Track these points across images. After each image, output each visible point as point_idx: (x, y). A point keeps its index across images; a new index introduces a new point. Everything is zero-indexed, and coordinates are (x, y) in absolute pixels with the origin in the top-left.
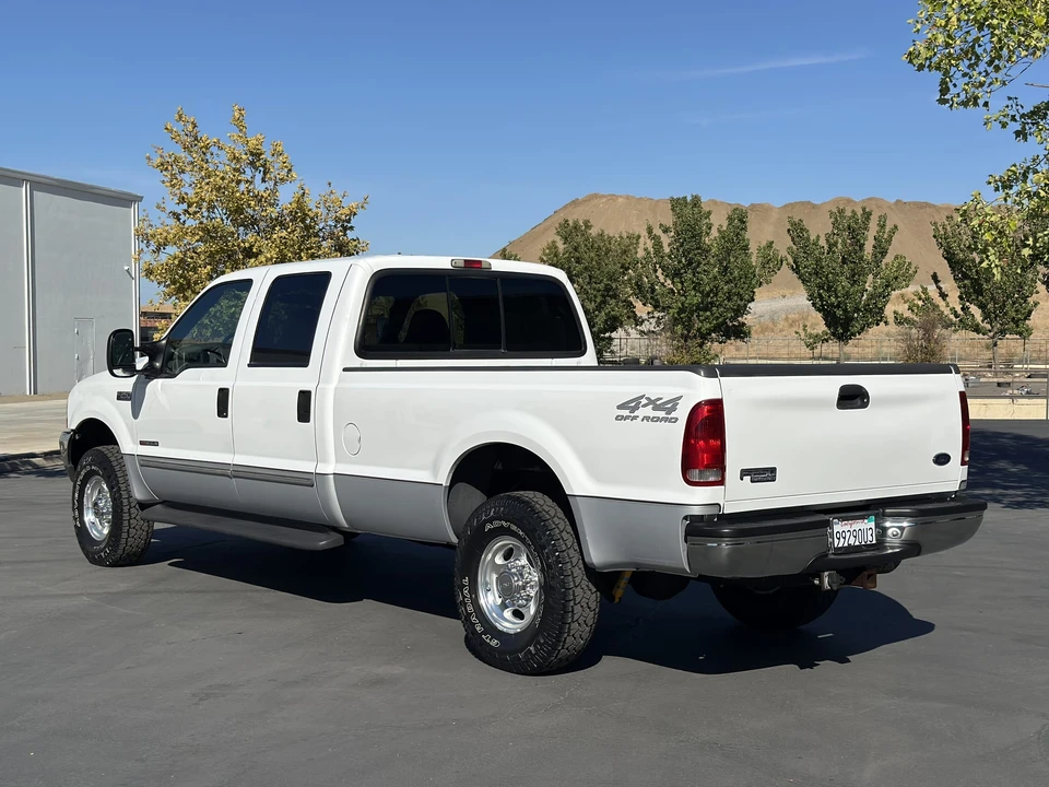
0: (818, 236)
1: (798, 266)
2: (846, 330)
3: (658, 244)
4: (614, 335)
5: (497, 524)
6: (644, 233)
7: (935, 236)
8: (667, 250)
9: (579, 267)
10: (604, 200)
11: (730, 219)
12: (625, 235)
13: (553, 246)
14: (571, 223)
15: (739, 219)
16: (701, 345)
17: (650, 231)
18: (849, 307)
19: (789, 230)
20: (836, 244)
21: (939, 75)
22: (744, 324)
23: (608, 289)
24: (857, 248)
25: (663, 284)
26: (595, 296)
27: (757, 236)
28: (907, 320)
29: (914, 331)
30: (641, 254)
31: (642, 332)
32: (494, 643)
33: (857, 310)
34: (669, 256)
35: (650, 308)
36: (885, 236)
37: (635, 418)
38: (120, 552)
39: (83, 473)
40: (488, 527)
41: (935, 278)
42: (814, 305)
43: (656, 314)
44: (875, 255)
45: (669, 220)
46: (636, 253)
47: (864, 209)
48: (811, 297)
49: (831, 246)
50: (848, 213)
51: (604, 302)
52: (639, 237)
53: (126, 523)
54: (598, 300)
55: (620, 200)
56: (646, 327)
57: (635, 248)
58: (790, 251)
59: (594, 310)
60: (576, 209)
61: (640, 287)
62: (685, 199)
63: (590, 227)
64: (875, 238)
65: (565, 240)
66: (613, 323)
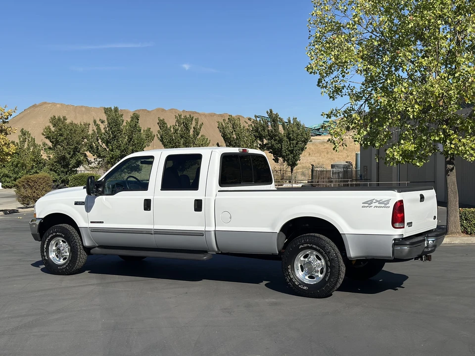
0: (171, 127)
1: (162, 139)
3: (99, 128)
4: (78, 169)
5: (305, 245)
6: (92, 123)
7: (218, 127)
8: (103, 131)
9: (62, 138)
10: (50, 105)
11: (132, 117)
12: (83, 124)
13: (48, 128)
14: (57, 117)
15: (136, 117)
17: (95, 122)
19: (158, 123)
20: (178, 129)
23: (76, 148)
24: (187, 132)
25: (101, 146)
26: (70, 152)
27: (143, 125)
30: (90, 132)
31: (91, 168)
32: (305, 288)
34: (104, 134)
35: (95, 156)
36: (198, 127)
37: (371, 207)
38: (74, 268)
39: (50, 236)
40: (301, 246)
41: (218, 144)
43: (98, 160)
44: (194, 136)
45: (104, 118)
46: (88, 132)
47: (190, 116)
49: (176, 130)
50: (183, 117)
51: (74, 154)
52: (89, 124)
53: (79, 256)
54: (72, 153)
55: (58, 105)
56: (93, 165)
57: (87, 130)
58: (159, 132)
59: (71, 157)
60: (36, 109)
61: (92, 147)
62: (111, 108)
63: (66, 120)
64: (194, 128)
65: (54, 126)
66: (79, 164)
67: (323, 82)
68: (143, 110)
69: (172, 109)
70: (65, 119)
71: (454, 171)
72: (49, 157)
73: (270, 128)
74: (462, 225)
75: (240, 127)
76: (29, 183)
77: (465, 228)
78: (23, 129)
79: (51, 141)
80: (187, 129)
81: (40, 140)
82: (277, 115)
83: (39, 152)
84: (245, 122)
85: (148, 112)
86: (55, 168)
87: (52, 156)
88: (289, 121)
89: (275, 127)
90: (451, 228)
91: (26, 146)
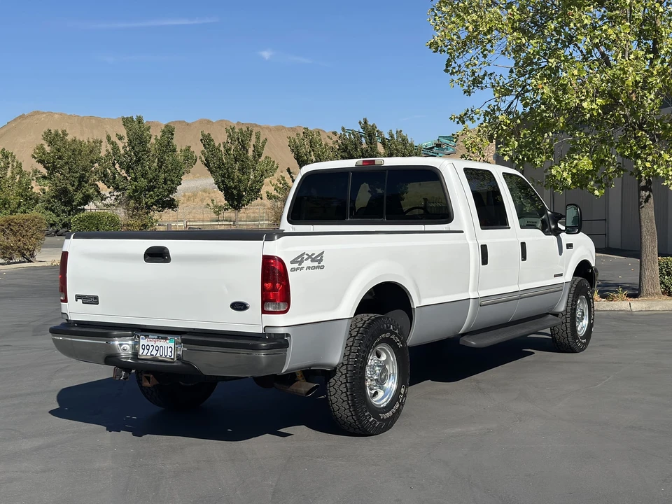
0: (220, 144)
1: (208, 163)
2: (239, 202)
3: (116, 149)
4: (86, 207)
6: (105, 140)
7: (289, 146)
8: (122, 152)
9: (62, 162)
10: (44, 115)
11: (163, 131)
12: (91, 141)
13: (41, 147)
14: (53, 132)
15: (169, 131)
16: (147, 213)
17: (109, 138)
18: (242, 188)
19: (201, 140)
20: (230, 149)
21: (448, 56)
22: (174, 200)
23: (82, 177)
24: (245, 152)
25: (119, 174)
26: (74, 182)
27: (179, 142)
28: (274, 197)
29: (279, 203)
30: (103, 153)
31: (106, 205)
33: (245, 190)
34: (124, 156)
35: (111, 189)
36: (260, 145)
41: (288, 170)
42: (219, 187)
43: (116, 193)
44: (254, 157)
45: (123, 132)
46: (100, 153)
47: (248, 129)
48: (217, 183)
49: (228, 150)
50: (237, 130)
51: (80, 185)
52: (101, 142)
54: (76, 184)
55: (56, 116)
56: (108, 201)
57: (99, 149)
58: (203, 153)
59: (74, 191)
60: (24, 121)
61: (105, 175)
62: (132, 118)
63: (67, 135)
64: (254, 145)
65: (50, 143)
66: (87, 199)
67: (454, 65)
68: (180, 122)
69: (222, 121)
70: (65, 134)
71: (651, 200)
72: (44, 190)
73: (364, 146)
74: (662, 283)
75: (321, 145)
76: (11, 227)
77: (667, 287)
78: (4, 149)
79: (45, 167)
80: (244, 148)
81: (30, 164)
82: (374, 127)
83: (28, 184)
84: (328, 137)
85: (188, 124)
86: (53, 206)
87: (47, 189)
88: (392, 136)
89: (371, 144)
90: (647, 287)
91: (9, 174)
